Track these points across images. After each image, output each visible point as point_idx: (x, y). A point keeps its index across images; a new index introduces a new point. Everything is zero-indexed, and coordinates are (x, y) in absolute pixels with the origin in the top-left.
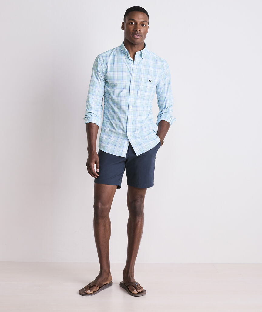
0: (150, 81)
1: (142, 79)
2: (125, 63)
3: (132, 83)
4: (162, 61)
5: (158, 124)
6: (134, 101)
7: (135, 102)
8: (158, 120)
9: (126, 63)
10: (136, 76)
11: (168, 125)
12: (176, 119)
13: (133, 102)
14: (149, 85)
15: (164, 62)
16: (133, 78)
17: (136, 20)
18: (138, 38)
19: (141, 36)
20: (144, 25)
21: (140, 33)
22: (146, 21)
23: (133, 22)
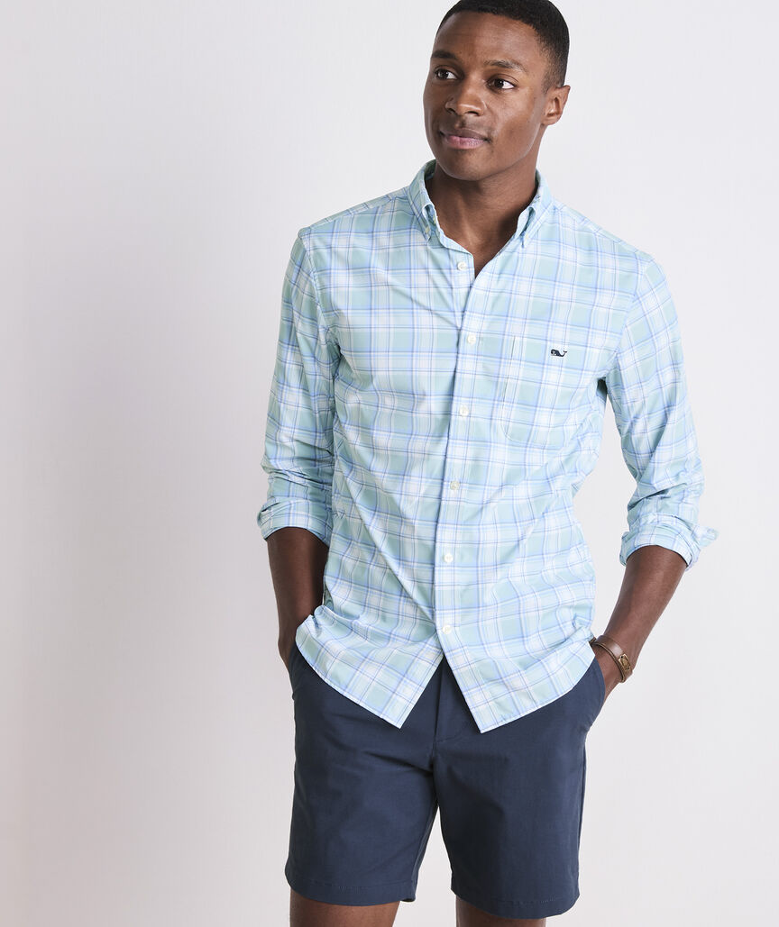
0: (557, 353)
1: (517, 346)
2: (426, 269)
3: (467, 365)
4: (623, 255)
5: (625, 558)
6: (471, 453)
7: (476, 460)
8: (626, 538)
9: (430, 265)
10: (484, 328)
11: (679, 563)
12: (713, 531)
13: (469, 462)
14: (554, 374)
15: (636, 257)
16: (470, 339)
17: (461, 55)
18: (467, 146)
19: (487, 140)
20: (503, 81)
21: (479, 125)
22: (518, 64)
23: (447, 68)
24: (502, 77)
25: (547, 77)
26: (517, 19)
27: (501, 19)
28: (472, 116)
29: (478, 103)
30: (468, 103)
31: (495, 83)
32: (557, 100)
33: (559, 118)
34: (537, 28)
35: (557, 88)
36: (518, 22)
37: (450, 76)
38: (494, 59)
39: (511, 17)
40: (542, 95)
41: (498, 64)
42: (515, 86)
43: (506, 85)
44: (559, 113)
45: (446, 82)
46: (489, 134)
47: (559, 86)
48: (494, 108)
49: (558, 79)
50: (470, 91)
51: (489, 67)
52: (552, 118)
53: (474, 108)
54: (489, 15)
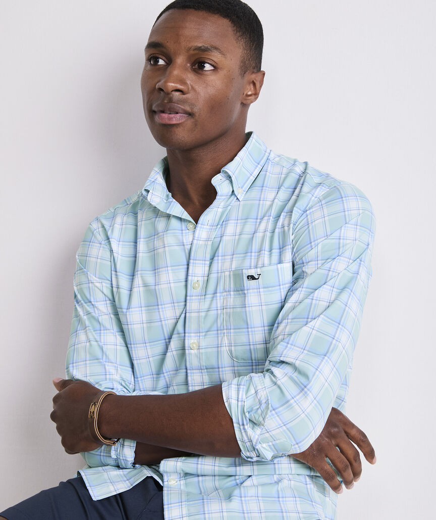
0: (253, 278)
3: (193, 305)
17: (168, 44)
18: (174, 122)
19: (190, 114)
20: (204, 63)
21: (184, 102)
22: (216, 48)
23: (158, 55)
24: (203, 60)
25: (243, 62)
26: (215, 14)
27: (201, 13)
28: (177, 94)
29: (183, 82)
30: (173, 82)
31: (198, 65)
32: (254, 84)
33: (256, 98)
34: (233, 21)
35: (253, 72)
36: (216, 16)
37: (161, 62)
38: (196, 45)
39: (210, 11)
40: (240, 77)
41: (199, 49)
42: (216, 68)
43: (208, 67)
44: (256, 94)
45: (157, 67)
46: (192, 109)
47: (255, 71)
48: (196, 87)
49: (254, 65)
50: (176, 72)
51: (192, 52)
52: (250, 98)
53: (180, 87)
54: (192, 11)
